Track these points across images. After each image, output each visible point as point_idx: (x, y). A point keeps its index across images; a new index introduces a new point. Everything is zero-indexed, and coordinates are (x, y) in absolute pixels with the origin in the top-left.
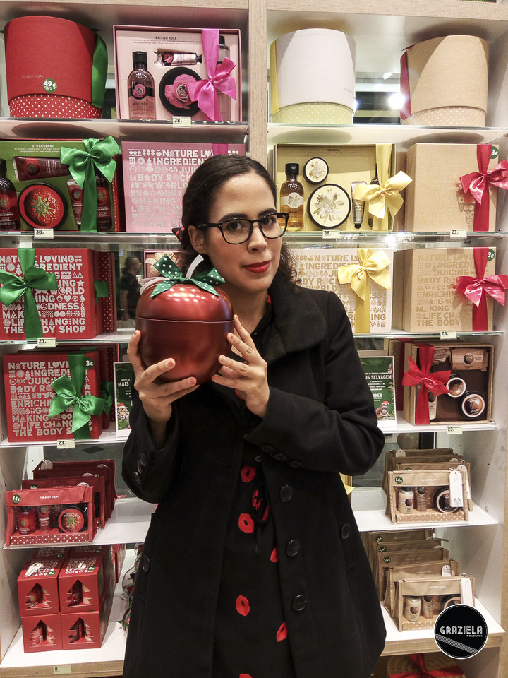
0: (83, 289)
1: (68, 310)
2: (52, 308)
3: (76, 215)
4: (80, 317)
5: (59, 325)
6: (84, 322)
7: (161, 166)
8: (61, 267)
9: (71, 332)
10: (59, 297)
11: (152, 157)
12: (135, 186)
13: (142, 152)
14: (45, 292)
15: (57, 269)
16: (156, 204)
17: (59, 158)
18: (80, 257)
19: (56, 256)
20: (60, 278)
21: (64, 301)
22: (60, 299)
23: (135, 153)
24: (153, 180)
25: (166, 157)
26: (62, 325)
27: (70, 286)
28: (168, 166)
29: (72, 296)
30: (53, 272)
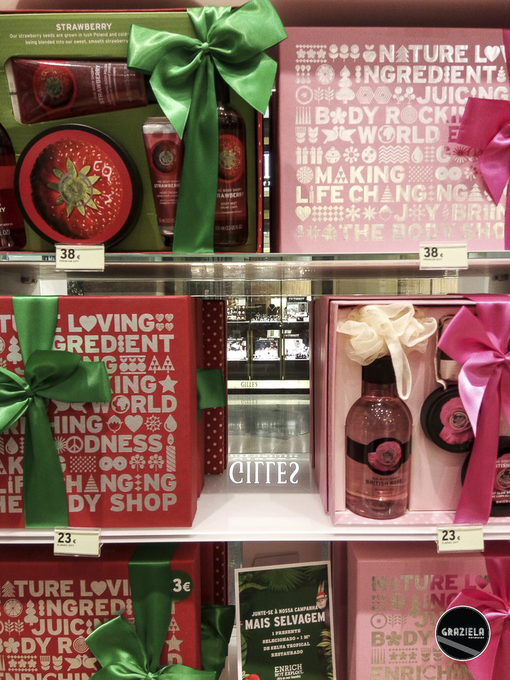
0: (173, 399)
1: (134, 453)
2: (95, 449)
3: (161, 211)
4: (163, 471)
5: (109, 493)
6: (173, 485)
7: (374, 87)
8: (121, 344)
9: (140, 509)
10: (114, 419)
11: (351, 64)
12: (307, 137)
13: (328, 51)
14: (78, 407)
15: (112, 349)
16: (357, 183)
17: (125, 60)
18: (170, 317)
19: (109, 317)
20: (118, 372)
21: (125, 430)
22: (114, 426)
23: (311, 54)
24: (352, 121)
25: (387, 62)
26: (118, 491)
27: (141, 393)
28: (392, 87)
29: (145, 416)
30: (101, 355)
